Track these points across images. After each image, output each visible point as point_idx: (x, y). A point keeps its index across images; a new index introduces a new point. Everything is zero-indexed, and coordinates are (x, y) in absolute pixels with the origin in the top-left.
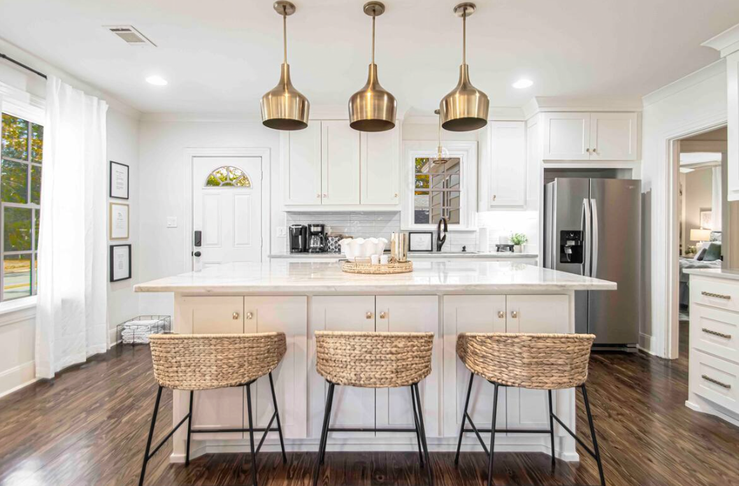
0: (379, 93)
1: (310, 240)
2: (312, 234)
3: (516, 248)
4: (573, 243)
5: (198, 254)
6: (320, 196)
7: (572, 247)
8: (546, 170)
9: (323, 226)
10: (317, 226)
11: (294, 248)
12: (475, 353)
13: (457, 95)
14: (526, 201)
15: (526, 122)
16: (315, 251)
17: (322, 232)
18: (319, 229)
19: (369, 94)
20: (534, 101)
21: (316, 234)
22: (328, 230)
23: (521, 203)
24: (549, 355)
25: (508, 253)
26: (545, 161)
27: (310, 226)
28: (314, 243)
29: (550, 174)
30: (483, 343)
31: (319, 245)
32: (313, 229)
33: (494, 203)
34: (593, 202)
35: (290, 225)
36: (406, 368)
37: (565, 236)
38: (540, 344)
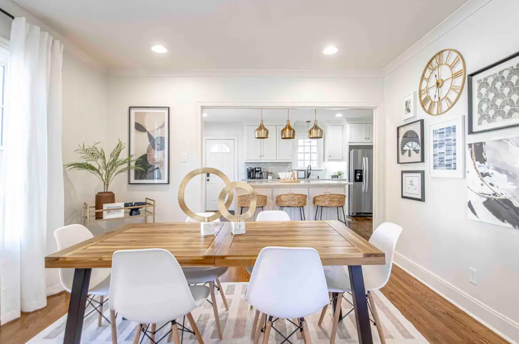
0: (290, 128)
1: (255, 174)
2: (256, 171)
3: (339, 176)
4: (359, 174)
5: (208, 180)
6: (260, 156)
7: (359, 176)
8: (350, 146)
9: (260, 168)
10: (258, 168)
11: (249, 177)
12: (317, 200)
13: (314, 130)
14: (343, 158)
15: (343, 126)
16: (258, 178)
17: (260, 171)
18: (259, 169)
19: (287, 130)
20: (345, 119)
21: (258, 171)
22: (262, 170)
23: (341, 159)
24: (333, 198)
25: (337, 179)
26: (349, 143)
27: (255, 168)
28: (258, 175)
29: (351, 147)
30: (319, 197)
31: (259, 176)
32: (257, 170)
33: (330, 159)
34: (367, 158)
35: (248, 167)
36: (301, 202)
37: (356, 172)
38: (331, 196)
